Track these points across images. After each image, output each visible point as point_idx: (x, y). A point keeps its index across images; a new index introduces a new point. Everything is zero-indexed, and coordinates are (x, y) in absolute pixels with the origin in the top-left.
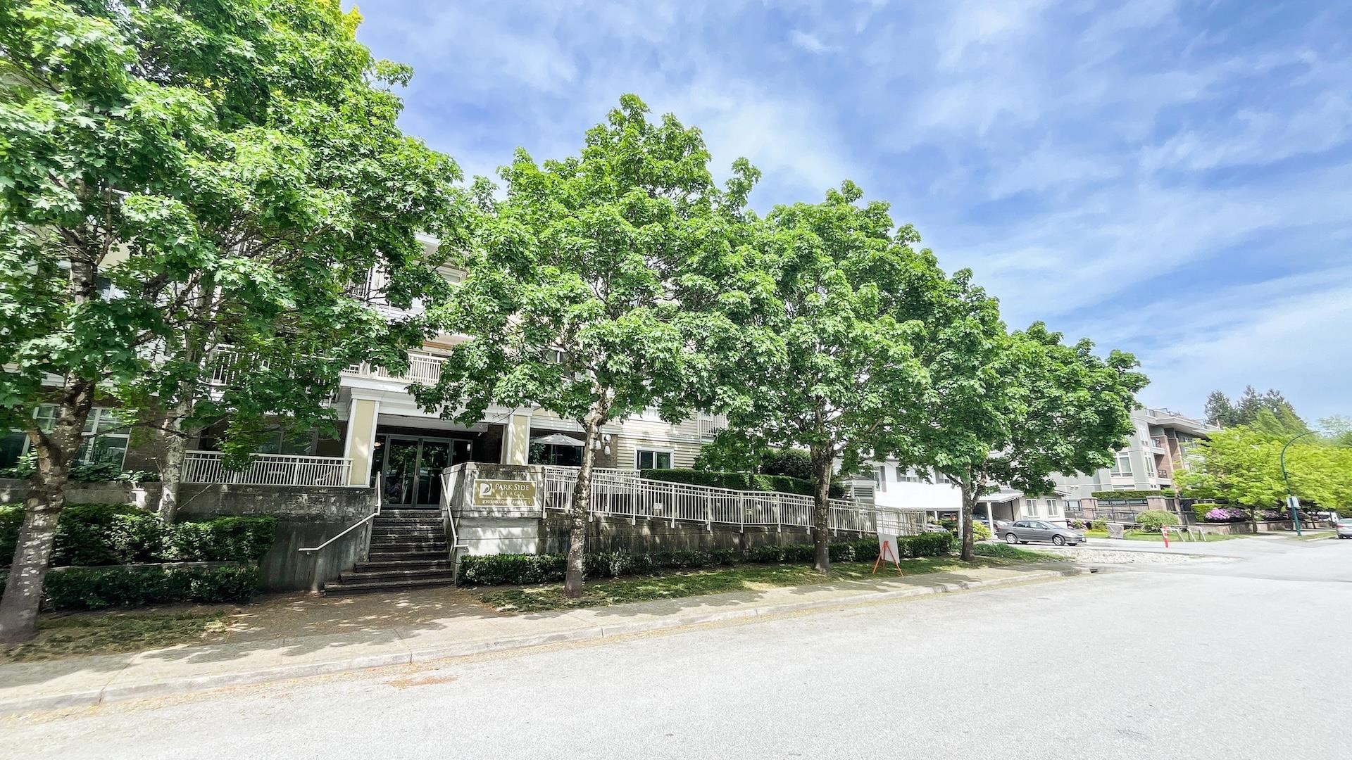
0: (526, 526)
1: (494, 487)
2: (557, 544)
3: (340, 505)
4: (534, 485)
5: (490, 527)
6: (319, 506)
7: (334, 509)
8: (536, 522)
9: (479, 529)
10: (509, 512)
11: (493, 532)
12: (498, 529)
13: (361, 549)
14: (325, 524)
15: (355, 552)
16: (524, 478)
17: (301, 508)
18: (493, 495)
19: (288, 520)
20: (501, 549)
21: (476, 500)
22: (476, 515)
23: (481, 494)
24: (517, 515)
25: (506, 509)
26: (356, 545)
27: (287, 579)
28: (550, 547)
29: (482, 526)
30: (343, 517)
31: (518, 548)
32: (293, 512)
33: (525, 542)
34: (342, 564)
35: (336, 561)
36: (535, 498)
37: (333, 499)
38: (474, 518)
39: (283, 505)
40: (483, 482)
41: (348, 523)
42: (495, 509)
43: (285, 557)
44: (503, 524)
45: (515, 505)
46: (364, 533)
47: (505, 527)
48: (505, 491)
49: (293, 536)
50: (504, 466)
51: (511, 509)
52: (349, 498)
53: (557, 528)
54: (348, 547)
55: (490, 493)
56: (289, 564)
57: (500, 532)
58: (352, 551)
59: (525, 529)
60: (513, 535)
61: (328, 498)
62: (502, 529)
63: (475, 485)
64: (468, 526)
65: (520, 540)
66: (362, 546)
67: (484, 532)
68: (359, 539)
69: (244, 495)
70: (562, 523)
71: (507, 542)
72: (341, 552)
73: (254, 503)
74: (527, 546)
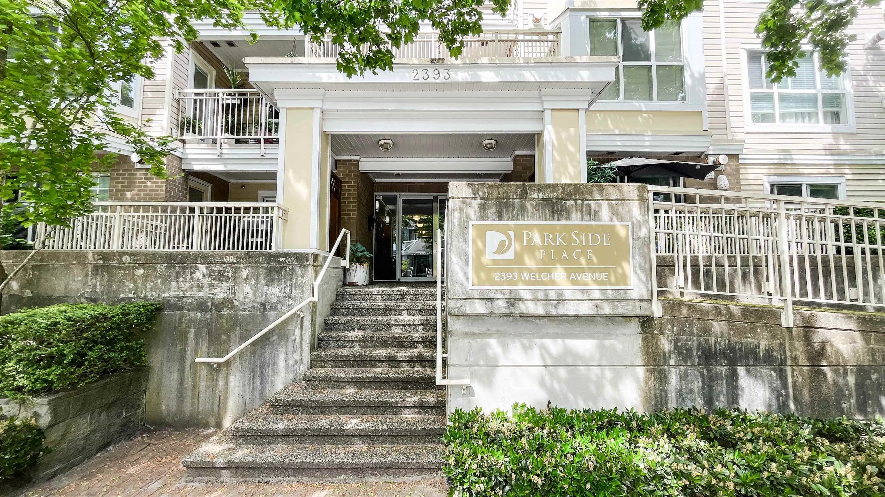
0: (607, 336)
1: (519, 238)
2: (697, 385)
3: (257, 283)
4: (622, 232)
5: (520, 336)
6: (225, 284)
7: (248, 289)
8: (635, 327)
9: (493, 342)
10: (560, 300)
11: (526, 349)
12: (538, 341)
13: (296, 362)
14: (236, 316)
15: (287, 367)
16: (594, 215)
17: (200, 288)
18: (519, 259)
19: (181, 308)
20: (551, 391)
21: (477, 271)
22: (480, 308)
23: (488, 258)
24: (585, 309)
25: (553, 295)
26: (286, 354)
27: (187, 408)
28: (679, 391)
29: (501, 334)
30: (263, 305)
31: (593, 388)
32: (188, 295)
33: (608, 374)
34: (268, 386)
35: (258, 382)
36: (628, 268)
37: (245, 273)
38: (478, 316)
39: (174, 284)
40: (492, 228)
41: (272, 314)
42: (527, 295)
43: (182, 370)
44: (551, 331)
45: (575, 282)
46: (298, 332)
47: (556, 336)
48: (547, 248)
49: (191, 336)
50: (541, 188)
51: (567, 295)
52: (270, 271)
53: (693, 343)
54: (274, 356)
55: (510, 255)
56: (189, 382)
57: (543, 348)
58: (281, 363)
59: (607, 342)
60: (576, 356)
61: (236, 270)
62: (548, 342)
63: (471, 233)
64: (467, 335)
65: (596, 370)
66: (297, 357)
67: (505, 346)
68: (290, 343)
69: (120, 268)
70: (706, 330)
71: (562, 372)
72: (263, 366)
73: (134, 280)
74: (615, 384)
